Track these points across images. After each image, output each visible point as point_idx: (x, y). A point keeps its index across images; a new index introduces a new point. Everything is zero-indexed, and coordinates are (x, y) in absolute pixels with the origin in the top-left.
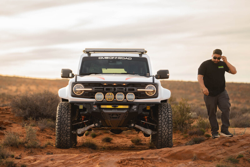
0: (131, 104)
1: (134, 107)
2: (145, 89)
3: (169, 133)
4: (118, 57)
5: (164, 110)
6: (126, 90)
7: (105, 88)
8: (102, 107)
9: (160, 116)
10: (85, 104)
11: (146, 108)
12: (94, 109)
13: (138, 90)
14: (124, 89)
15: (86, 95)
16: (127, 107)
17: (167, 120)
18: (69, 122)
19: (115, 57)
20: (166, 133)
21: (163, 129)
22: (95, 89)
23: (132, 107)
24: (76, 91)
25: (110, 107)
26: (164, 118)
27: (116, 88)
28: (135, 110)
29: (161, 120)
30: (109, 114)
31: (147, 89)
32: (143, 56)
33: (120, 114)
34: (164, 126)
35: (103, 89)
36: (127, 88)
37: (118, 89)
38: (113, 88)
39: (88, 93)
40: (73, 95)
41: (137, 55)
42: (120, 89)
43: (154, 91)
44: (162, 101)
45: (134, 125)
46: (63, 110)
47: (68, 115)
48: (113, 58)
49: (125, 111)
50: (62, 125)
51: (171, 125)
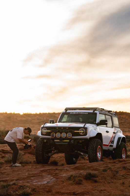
0: (70, 139)
1: (72, 141)
2: (79, 131)
3: (94, 156)
4: (80, 112)
5: (92, 143)
6: (68, 131)
7: (57, 131)
8: (55, 141)
9: (89, 146)
10: (47, 139)
11: (79, 142)
12: (51, 142)
13: (75, 131)
14: (67, 131)
15: (48, 134)
16: (68, 141)
17: (92, 149)
18: (41, 149)
19: (79, 112)
20: (92, 156)
21: (90, 153)
22: (52, 131)
23: (71, 141)
24: (43, 132)
25: (59, 141)
26: (91, 148)
27: (63, 130)
28: (73, 142)
29: (89, 148)
30: (59, 145)
31: (80, 131)
32: (95, 112)
33: (65, 145)
34: (91, 152)
35: (56, 131)
36: (69, 130)
37: (64, 131)
38: (61, 130)
39: (48, 133)
40: (42, 134)
41: (92, 111)
42: (65, 131)
43: (84, 132)
44: (90, 138)
45: (77, 151)
46: (39, 143)
47: (41, 145)
48: (77, 113)
49: (67, 143)
50: (37, 151)
51: (94, 151)
